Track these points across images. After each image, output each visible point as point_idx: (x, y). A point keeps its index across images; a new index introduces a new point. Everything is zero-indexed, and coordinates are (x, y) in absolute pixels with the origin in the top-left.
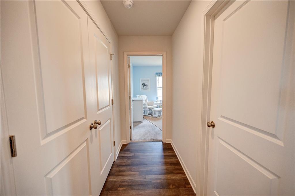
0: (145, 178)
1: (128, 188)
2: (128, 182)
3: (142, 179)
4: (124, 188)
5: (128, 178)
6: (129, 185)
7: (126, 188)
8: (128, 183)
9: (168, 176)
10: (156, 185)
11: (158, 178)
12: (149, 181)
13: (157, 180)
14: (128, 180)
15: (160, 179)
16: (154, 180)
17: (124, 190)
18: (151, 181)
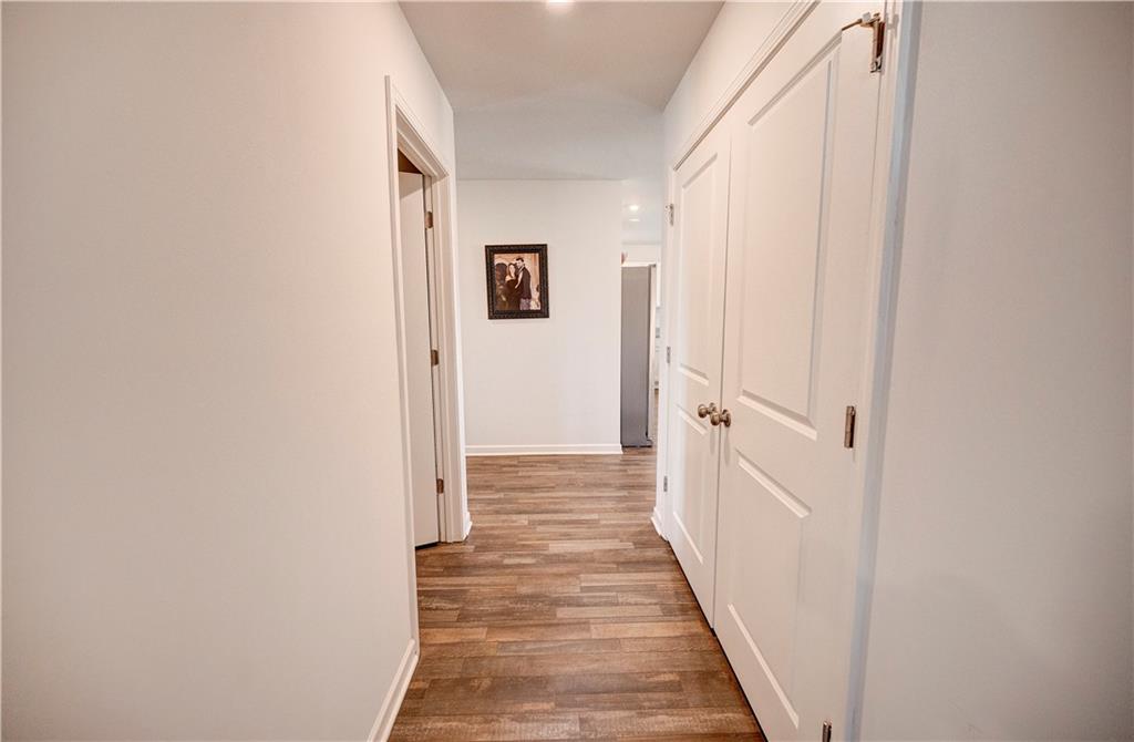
0: (582, 721)
1: (644, 679)
2: (653, 703)
3: (599, 715)
4: (656, 679)
5: (663, 722)
6: (646, 690)
7: (651, 680)
8: (650, 700)
9: (476, 734)
10: (541, 693)
11: (528, 721)
12: (564, 709)
13: (531, 712)
14: (656, 715)
15: (521, 718)
16: (545, 712)
17: (658, 673)
18: (558, 709)
